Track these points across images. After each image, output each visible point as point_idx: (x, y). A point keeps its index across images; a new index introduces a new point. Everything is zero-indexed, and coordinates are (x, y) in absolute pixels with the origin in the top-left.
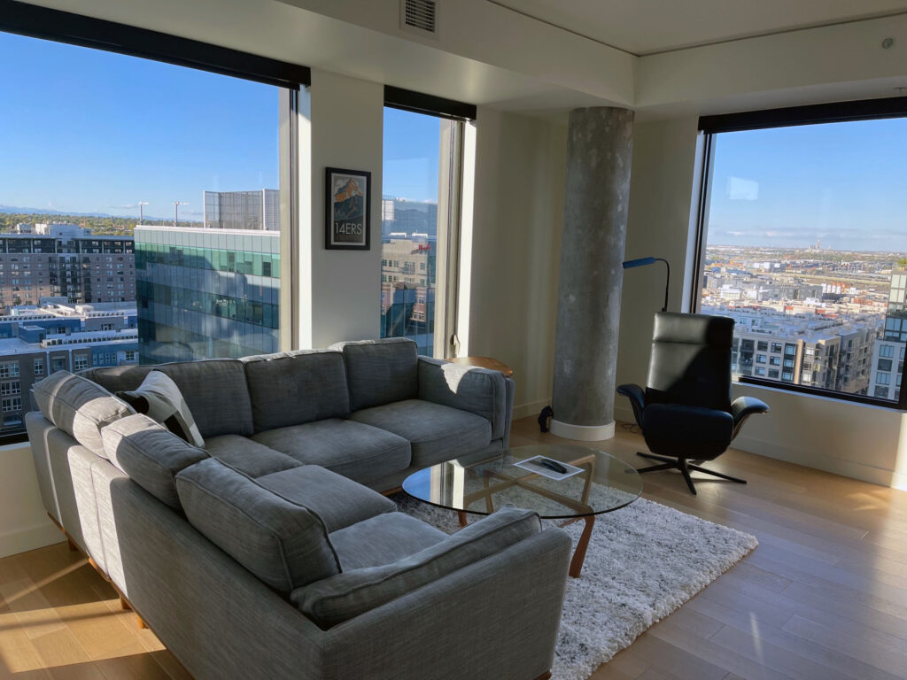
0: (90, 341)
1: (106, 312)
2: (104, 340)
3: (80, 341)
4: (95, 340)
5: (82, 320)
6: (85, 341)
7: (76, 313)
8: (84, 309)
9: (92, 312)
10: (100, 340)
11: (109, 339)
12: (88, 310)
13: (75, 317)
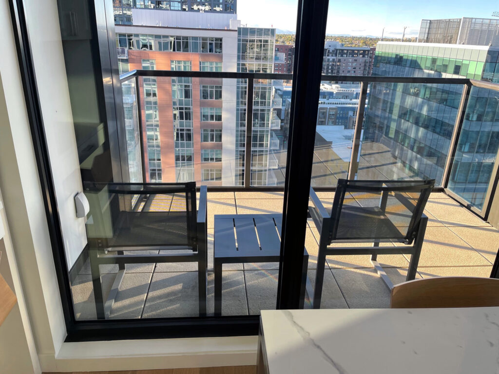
0: (337, 104)
1: (346, 89)
2: (344, 104)
3: (333, 104)
4: (340, 104)
5: (335, 92)
6: (335, 104)
7: (332, 88)
8: (336, 87)
9: (339, 89)
10: (342, 104)
11: (346, 104)
12: (338, 88)
13: (331, 91)
